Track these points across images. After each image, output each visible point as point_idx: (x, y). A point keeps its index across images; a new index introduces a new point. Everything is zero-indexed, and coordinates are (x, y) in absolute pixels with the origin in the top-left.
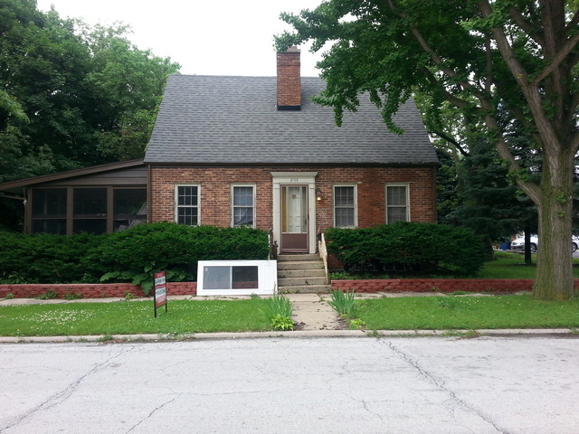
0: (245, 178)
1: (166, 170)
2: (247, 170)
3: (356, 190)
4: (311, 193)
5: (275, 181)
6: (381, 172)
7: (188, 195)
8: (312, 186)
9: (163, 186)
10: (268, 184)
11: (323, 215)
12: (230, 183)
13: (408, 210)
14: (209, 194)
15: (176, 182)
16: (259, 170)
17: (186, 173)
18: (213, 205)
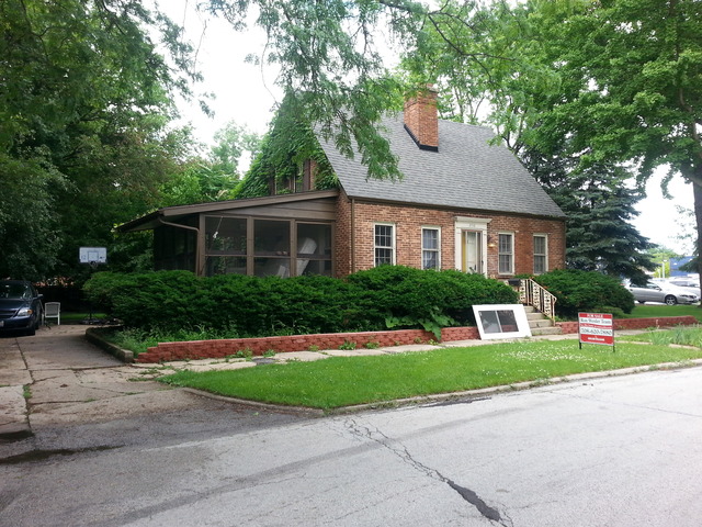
0: (433, 220)
1: (366, 206)
2: (435, 212)
3: (513, 237)
4: (485, 239)
5: (457, 225)
6: (531, 222)
7: (383, 234)
8: (485, 232)
9: (364, 224)
10: (451, 228)
11: (492, 261)
12: (421, 224)
13: (547, 258)
14: (404, 235)
15: (376, 221)
16: (444, 213)
17: (385, 211)
18: (408, 247)
